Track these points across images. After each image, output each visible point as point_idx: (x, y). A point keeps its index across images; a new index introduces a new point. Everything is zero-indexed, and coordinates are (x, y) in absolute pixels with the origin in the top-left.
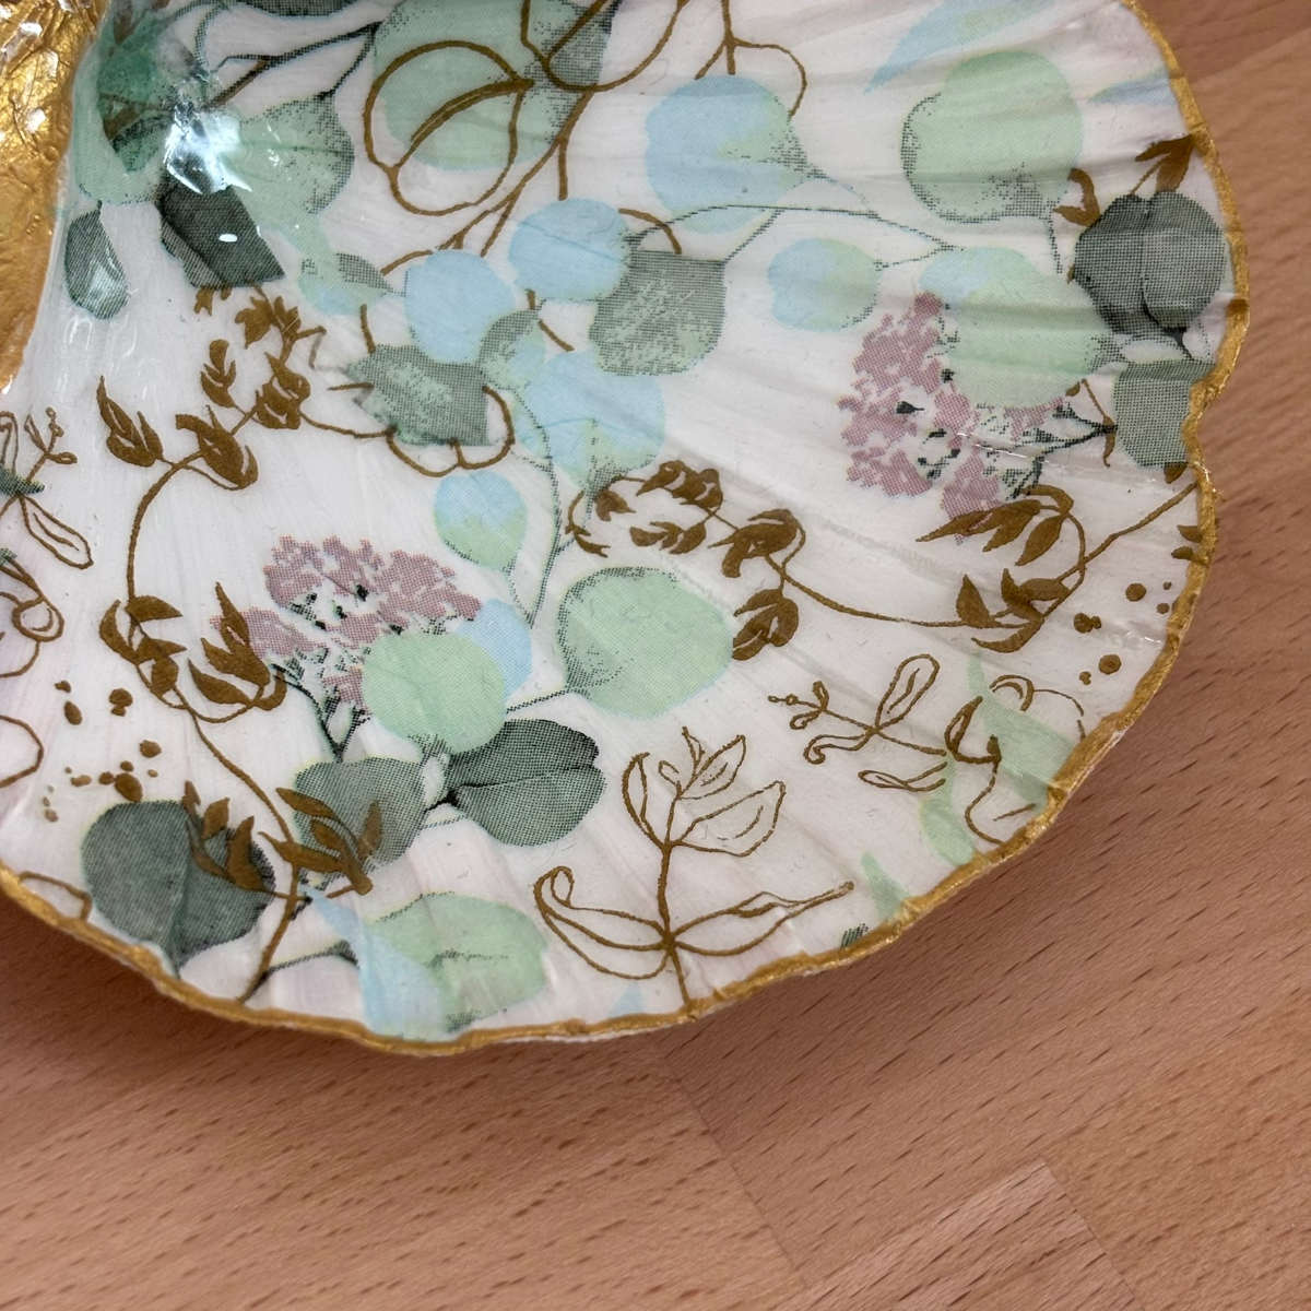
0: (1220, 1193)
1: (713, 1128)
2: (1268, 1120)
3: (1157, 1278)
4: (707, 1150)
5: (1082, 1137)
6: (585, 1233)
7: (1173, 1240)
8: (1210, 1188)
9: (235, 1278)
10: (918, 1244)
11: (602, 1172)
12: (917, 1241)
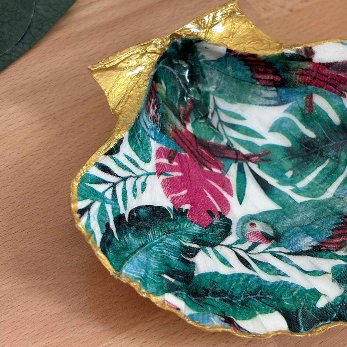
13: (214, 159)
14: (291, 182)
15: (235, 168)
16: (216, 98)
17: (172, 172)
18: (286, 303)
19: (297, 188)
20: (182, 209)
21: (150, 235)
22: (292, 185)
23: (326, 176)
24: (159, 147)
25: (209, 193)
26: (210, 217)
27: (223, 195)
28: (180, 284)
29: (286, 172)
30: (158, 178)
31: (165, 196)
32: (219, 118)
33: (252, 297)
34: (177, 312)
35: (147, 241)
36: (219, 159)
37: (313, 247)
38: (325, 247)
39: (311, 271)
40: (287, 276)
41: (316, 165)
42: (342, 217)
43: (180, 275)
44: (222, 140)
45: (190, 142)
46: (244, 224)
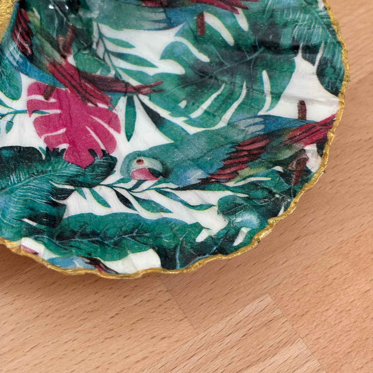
0: (321, 301)
1: (169, 290)
2: (335, 279)
3: (303, 326)
4: (167, 296)
5: (279, 286)
6: (132, 322)
7: (307, 315)
8: (318, 299)
9: (26, 340)
10: (231, 320)
11: (136, 304)
12: (231, 319)
13: (100, 94)
14: (185, 113)
15: (123, 102)
16: (100, 25)
17: (48, 109)
18: (165, 240)
19: (190, 119)
20: (58, 149)
21: (13, 178)
22: (185, 116)
23: (220, 103)
24: (32, 82)
25: (92, 130)
26: (91, 157)
27: (109, 132)
28: (43, 227)
29: (180, 102)
30: (30, 116)
31: (37, 136)
32: (105, 48)
33: (126, 236)
34: (34, 257)
35: (8, 184)
36: (106, 93)
37: (203, 180)
38: (214, 179)
39: (198, 206)
40: (170, 212)
41: (211, 92)
42: (235, 146)
43: (45, 219)
44: (109, 71)
45: (71, 76)
46: (130, 161)
